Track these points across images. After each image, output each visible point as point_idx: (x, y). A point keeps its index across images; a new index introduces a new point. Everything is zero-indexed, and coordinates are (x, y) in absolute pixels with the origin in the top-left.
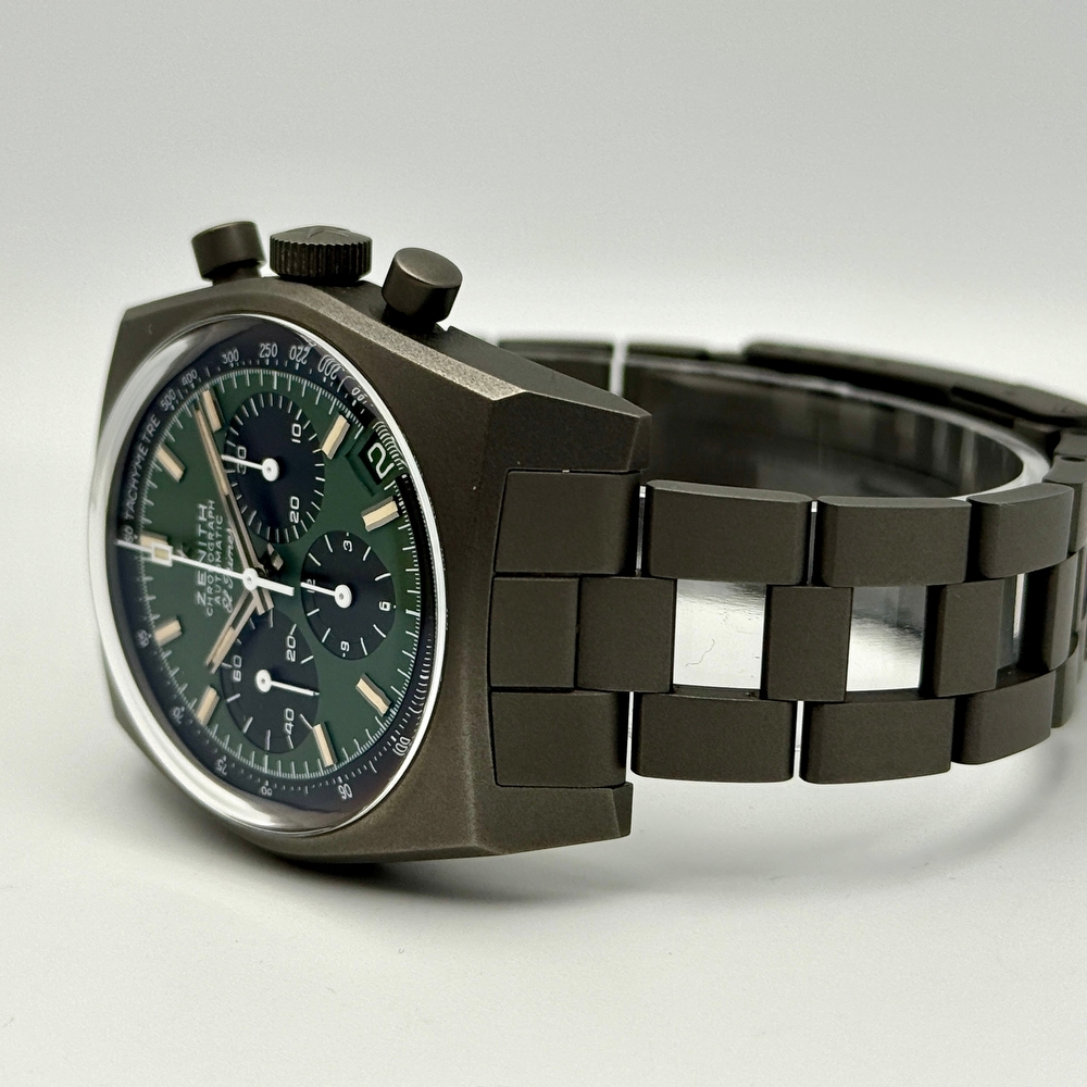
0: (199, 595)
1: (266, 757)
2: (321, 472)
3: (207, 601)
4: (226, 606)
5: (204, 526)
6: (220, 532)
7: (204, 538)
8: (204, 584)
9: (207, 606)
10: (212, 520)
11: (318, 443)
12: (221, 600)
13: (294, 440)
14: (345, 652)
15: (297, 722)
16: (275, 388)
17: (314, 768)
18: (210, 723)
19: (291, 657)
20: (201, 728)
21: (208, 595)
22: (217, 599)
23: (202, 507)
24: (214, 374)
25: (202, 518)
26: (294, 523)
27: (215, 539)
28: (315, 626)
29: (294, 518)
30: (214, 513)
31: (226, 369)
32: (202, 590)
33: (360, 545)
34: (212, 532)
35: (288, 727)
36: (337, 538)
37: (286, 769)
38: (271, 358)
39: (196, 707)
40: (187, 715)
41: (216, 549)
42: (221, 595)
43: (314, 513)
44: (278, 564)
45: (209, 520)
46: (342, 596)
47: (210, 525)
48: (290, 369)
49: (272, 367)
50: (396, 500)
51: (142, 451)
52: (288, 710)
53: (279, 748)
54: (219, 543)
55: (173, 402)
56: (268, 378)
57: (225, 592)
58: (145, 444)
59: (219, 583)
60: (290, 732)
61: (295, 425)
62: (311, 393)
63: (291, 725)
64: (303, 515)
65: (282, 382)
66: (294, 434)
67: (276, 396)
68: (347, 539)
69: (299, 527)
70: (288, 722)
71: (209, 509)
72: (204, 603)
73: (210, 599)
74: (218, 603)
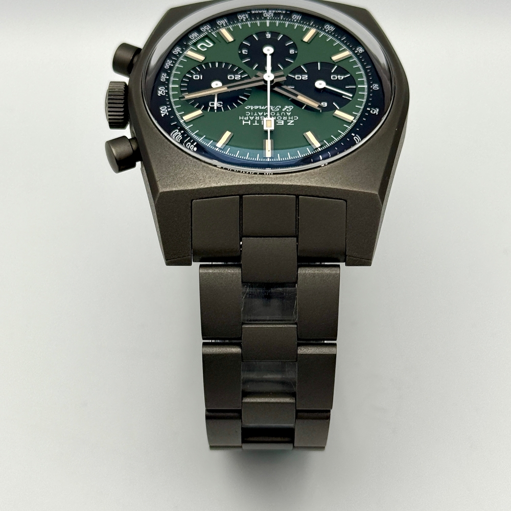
0: (289, 124)
2: (213, 64)
3: (291, 119)
4: (291, 109)
5: (253, 121)
6: (254, 113)
7: (259, 121)
8: (283, 121)
9: (293, 119)
10: (249, 117)
11: (200, 64)
12: (288, 112)
13: (201, 78)
15: (336, 73)
19: (305, 77)
23: (244, 122)
24: (175, 119)
25: (249, 123)
26: (241, 77)
29: (238, 77)
30: (245, 117)
31: (172, 111)
32: (286, 122)
33: (242, 46)
34: (255, 118)
35: (341, 77)
36: (242, 57)
37: (361, 76)
38: (165, 90)
41: (263, 115)
42: (285, 111)
43: (233, 68)
45: (249, 119)
46: (268, 50)
47: (252, 118)
48: (168, 80)
49: (167, 89)
52: (332, 78)
53: (351, 80)
54: (260, 114)
56: (174, 89)
59: (280, 113)
61: (194, 78)
62: (178, 69)
63: (339, 77)
64: (235, 73)
65: (174, 82)
66: (199, 78)
67: (181, 87)
68: (242, 52)
69: (241, 74)
70: (338, 78)
71: (244, 119)
72: (292, 121)
73: (289, 118)
74: (290, 114)
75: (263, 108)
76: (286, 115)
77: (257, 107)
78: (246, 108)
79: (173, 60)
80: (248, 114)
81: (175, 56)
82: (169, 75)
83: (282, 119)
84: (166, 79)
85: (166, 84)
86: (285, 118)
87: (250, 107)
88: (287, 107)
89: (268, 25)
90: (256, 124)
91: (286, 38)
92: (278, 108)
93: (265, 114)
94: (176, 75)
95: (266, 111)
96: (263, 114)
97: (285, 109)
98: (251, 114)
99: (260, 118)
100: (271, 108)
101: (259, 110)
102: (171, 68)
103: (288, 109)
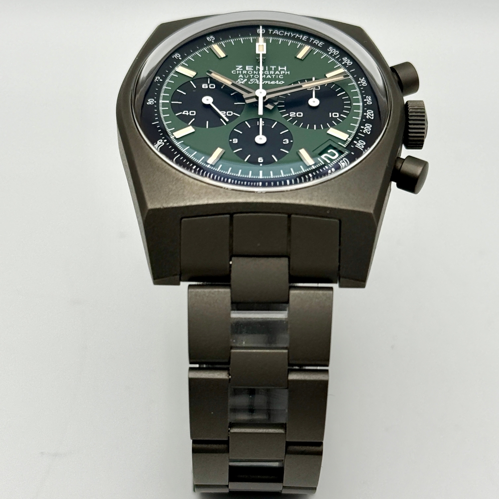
0: (241, 67)
1: (168, 102)
2: (319, 127)
3: (239, 71)
4: (239, 80)
5: (276, 69)
7: (270, 69)
8: (247, 69)
9: (236, 71)
10: (280, 73)
11: (332, 126)
12: (241, 78)
13: (330, 114)
14: (232, 141)
15: (190, 118)
16: (354, 104)
17: (169, 126)
18: (177, 73)
19: (222, 114)
20: (173, 68)
21: (242, 71)
22: (241, 76)
23: (285, 68)
24: (352, 74)
25: (280, 68)
26: (289, 114)
27: (271, 75)
28: (241, 126)
29: (292, 114)
30: (284, 74)
31: (357, 80)
32: (244, 68)
33: (288, 147)
34: (274, 73)
36: (289, 136)
37: (165, 112)
38: (367, 101)
39: (183, 65)
40: (178, 61)
41: (266, 75)
42: (244, 78)
43: (298, 124)
44: (270, 107)
45: (280, 72)
46: (261, 139)
47: (277, 72)
48: (364, 111)
49: (364, 103)
50: (315, 165)
51: (305, 38)
52: (195, 112)
53: (175, 109)
54: (269, 76)
55: (332, 54)
56: (358, 101)
57: (246, 80)
58: (308, 39)
59: (250, 77)
60: (184, 113)
61: (338, 114)
62: (355, 121)
63: (187, 114)
64: (295, 119)
65: (358, 107)
66: (333, 114)
67: (350, 104)
68: (289, 141)
69: (289, 117)
70: (189, 112)
71: (285, 71)
72: (238, 69)
73: (240, 72)
74: (240, 76)
75: (267, 82)
76: (243, 75)
77: (272, 83)
78: (283, 82)
79: (362, 133)
80: (281, 77)
81: (361, 138)
82: (364, 117)
83: (247, 71)
84: (367, 113)
85: (366, 107)
86: (245, 72)
87: (280, 83)
88: (242, 83)
89: (261, 172)
90: (273, 67)
91: (241, 155)
92: (251, 82)
93: (265, 76)
94: (357, 114)
95: (264, 79)
96: (266, 77)
97: (244, 81)
98: (278, 77)
99: (269, 73)
100: (258, 81)
101: (271, 80)
102: (362, 123)
103: (241, 81)
